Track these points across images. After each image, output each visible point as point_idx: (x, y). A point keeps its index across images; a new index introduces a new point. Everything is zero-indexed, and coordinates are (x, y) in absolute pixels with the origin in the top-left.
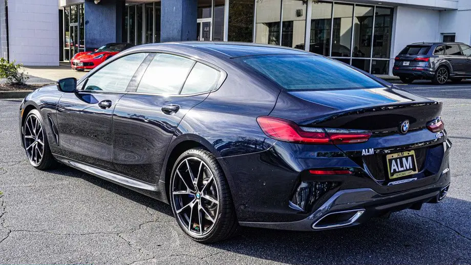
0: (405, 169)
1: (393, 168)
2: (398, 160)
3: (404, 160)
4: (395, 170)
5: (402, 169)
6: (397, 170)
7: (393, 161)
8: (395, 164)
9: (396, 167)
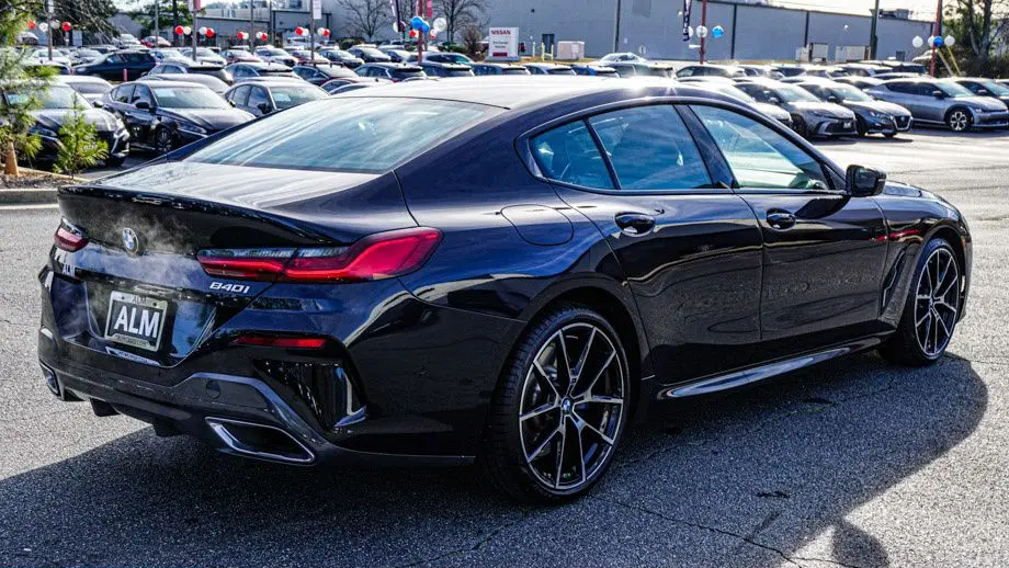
0: (141, 333)
1: (119, 321)
2: (134, 310)
3: (145, 313)
4: (121, 326)
5: (135, 331)
6: (125, 329)
7: (124, 308)
8: (126, 317)
9: (125, 322)
